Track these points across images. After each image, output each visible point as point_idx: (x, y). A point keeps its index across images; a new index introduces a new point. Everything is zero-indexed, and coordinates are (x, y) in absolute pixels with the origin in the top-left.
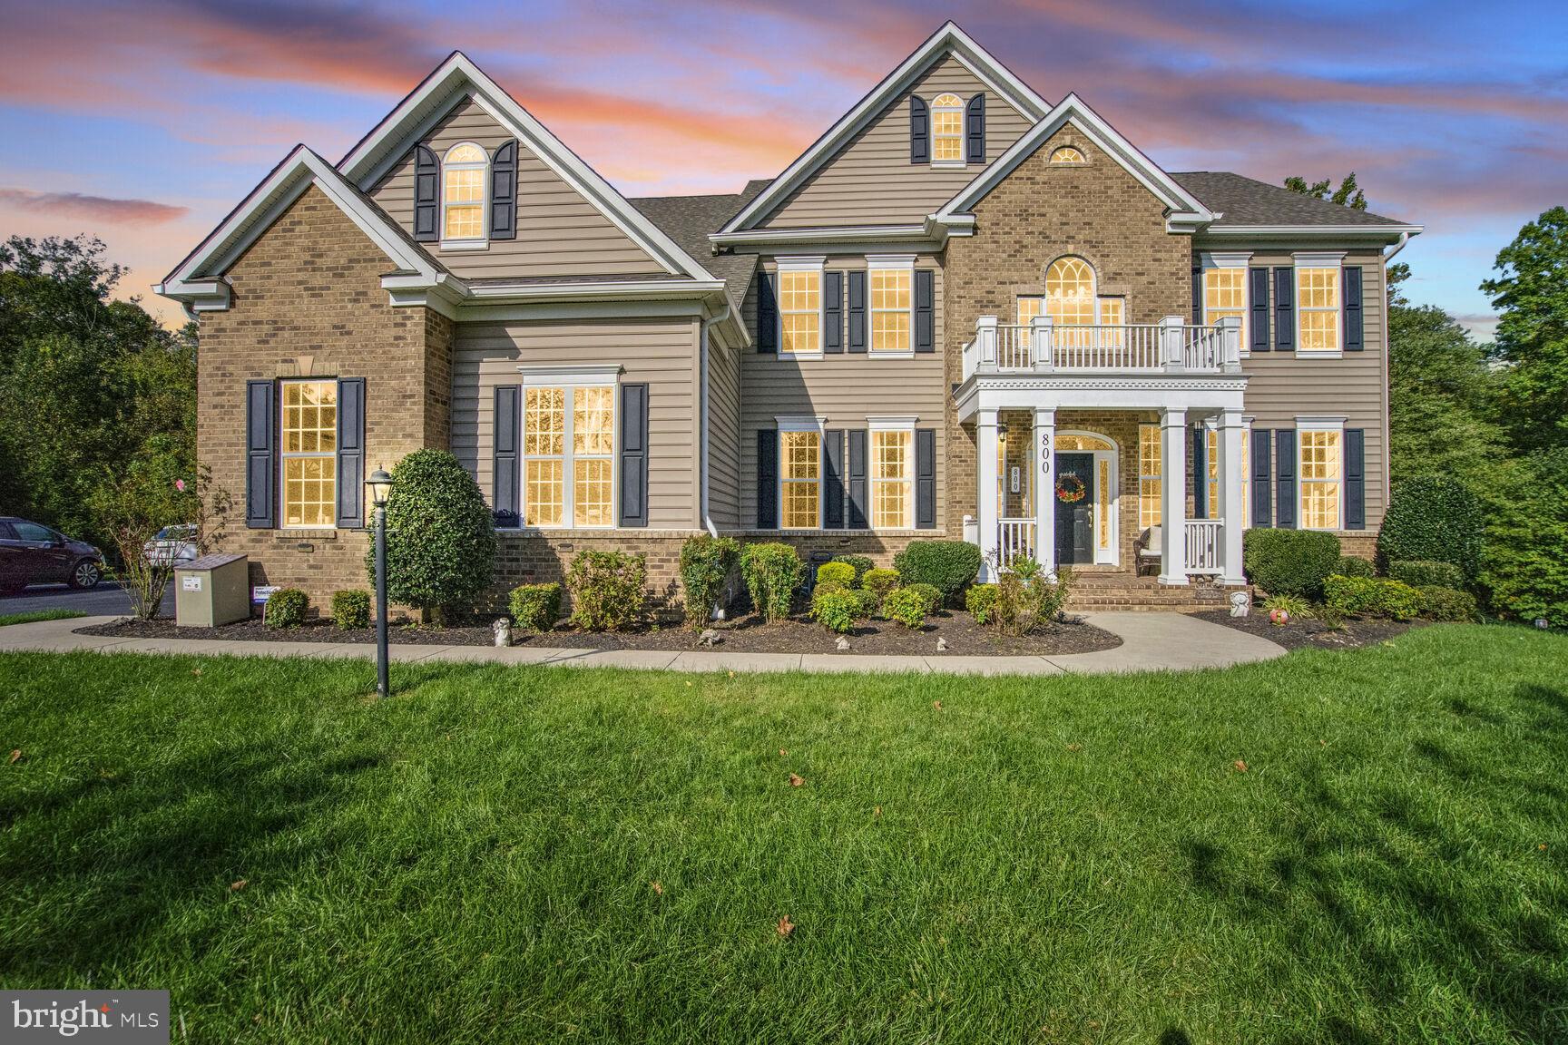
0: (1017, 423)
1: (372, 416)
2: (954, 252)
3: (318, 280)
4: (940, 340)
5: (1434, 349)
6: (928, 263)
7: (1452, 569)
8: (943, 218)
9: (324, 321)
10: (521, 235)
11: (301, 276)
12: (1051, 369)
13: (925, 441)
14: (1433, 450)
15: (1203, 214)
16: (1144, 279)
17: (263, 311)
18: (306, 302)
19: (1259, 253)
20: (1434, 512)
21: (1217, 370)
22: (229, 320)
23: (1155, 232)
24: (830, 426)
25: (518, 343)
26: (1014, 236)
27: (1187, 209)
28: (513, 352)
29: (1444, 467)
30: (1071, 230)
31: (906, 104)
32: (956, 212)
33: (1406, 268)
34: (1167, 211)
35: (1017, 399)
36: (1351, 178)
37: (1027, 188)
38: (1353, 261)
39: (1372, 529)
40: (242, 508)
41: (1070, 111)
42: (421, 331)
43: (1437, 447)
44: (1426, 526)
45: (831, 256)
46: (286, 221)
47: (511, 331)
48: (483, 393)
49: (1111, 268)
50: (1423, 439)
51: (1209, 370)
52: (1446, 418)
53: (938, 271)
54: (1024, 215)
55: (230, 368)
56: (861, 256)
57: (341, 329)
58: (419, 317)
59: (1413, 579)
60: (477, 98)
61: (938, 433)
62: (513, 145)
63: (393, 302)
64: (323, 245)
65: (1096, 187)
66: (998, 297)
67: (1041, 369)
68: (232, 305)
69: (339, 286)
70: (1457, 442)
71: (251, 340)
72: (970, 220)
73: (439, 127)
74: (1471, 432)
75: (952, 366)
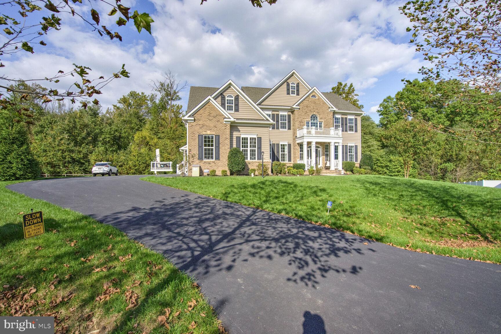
0: (309, 143)
1: (221, 141)
2: (296, 112)
3: (211, 118)
4: (292, 127)
5: (368, 125)
6: (290, 113)
7: (369, 167)
8: (294, 106)
9: (212, 125)
10: (240, 111)
11: (207, 117)
12: (315, 135)
13: (289, 145)
14: (368, 147)
15: (335, 109)
16: (326, 119)
17: (201, 122)
18: (208, 122)
19: (342, 115)
20: (367, 159)
21: (338, 136)
22: (194, 124)
23: (327, 111)
24: (273, 143)
25: (240, 129)
26: (305, 110)
27: (332, 108)
28: (239, 131)
29: (370, 151)
30: (315, 110)
31: (286, 83)
32: (296, 106)
33: (363, 106)
34: (329, 108)
35: (310, 140)
36: (352, 84)
37: (307, 102)
38: (356, 117)
39: (359, 162)
40: (197, 156)
41: (315, 89)
42: (229, 128)
43: (369, 147)
44: (366, 161)
45: (273, 111)
46: (204, 107)
47: (238, 127)
48: (234, 138)
49: (321, 117)
50: (366, 145)
51: (337, 136)
52: (370, 140)
53: (292, 115)
54: (307, 107)
55: (194, 132)
56: (278, 111)
57: (215, 127)
58: (229, 125)
59: (365, 169)
60: (232, 87)
61: (292, 145)
62: (238, 96)
63: (225, 123)
64: (212, 112)
65: (318, 103)
66: (303, 121)
67: (313, 135)
68: (195, 121)
69: (215, 119)
70: (372, 146)
71: (198, 127)
72: (299, 107)
73: (225, 91)
74: (375, 143)
75: (294, 133)
